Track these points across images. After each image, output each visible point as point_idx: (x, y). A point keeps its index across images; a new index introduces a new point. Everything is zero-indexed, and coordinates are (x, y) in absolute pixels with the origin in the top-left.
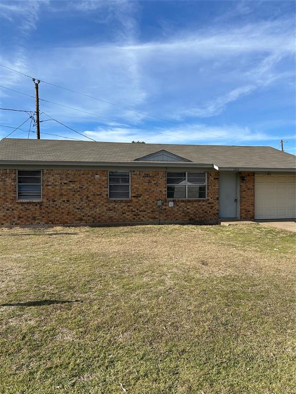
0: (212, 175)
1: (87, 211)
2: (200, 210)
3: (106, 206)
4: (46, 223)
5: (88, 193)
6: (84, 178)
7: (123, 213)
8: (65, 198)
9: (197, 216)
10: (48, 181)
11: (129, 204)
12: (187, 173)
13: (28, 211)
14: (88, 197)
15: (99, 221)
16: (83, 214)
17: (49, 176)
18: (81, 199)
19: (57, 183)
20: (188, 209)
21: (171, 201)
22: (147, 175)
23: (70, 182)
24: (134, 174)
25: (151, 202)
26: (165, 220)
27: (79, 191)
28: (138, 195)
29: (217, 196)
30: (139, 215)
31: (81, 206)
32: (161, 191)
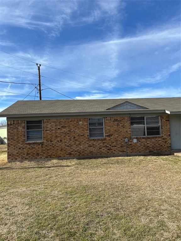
0: (165, 118)
1: (74, 147)
2: (157, 144)
3: (88, 144)
4: (47, 157)
5: (74, 135)
6: (71, 124)
7: (100, 148)
8: (59, 139)
9: (155, 149)
10: (47, 128)
11: (104, 141)
12: (145, 117)
13: (34, 149)
14: (74, 137)
15: (83, 155)
16: (72, 150)
17: (48, 123)
18: (70, 139)
19: (53, 129)
20: (148, 144)
21: (135, 138)
22: (116, 120)
23: (62, 127)
24: (106, 120)
25: (120, 139)
26: (131, 153)
27: (68, 134)
28: (110, 134)
29: (169, 134)
30: (111, 149)
31: (70, 144)
32: (127, 131)
